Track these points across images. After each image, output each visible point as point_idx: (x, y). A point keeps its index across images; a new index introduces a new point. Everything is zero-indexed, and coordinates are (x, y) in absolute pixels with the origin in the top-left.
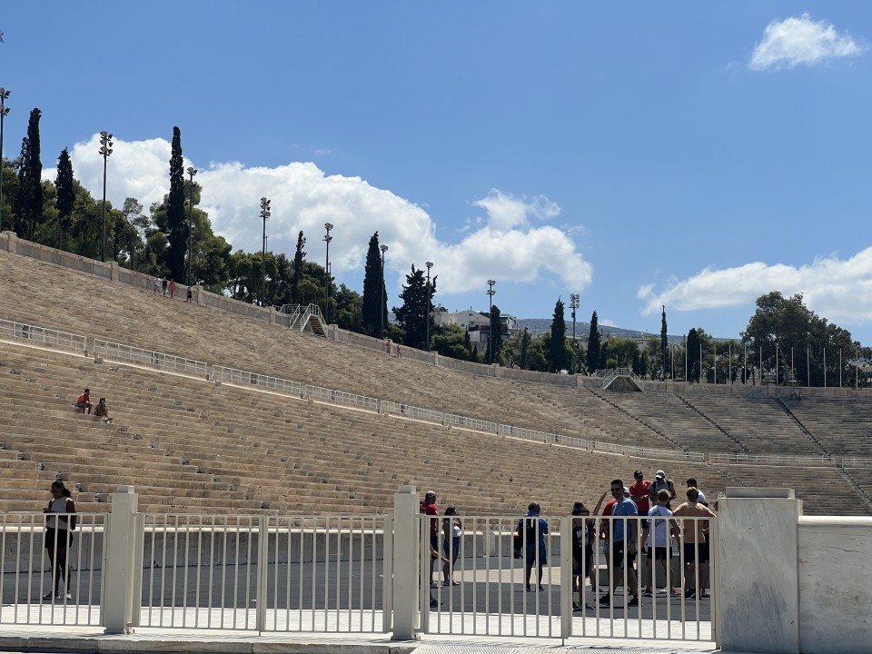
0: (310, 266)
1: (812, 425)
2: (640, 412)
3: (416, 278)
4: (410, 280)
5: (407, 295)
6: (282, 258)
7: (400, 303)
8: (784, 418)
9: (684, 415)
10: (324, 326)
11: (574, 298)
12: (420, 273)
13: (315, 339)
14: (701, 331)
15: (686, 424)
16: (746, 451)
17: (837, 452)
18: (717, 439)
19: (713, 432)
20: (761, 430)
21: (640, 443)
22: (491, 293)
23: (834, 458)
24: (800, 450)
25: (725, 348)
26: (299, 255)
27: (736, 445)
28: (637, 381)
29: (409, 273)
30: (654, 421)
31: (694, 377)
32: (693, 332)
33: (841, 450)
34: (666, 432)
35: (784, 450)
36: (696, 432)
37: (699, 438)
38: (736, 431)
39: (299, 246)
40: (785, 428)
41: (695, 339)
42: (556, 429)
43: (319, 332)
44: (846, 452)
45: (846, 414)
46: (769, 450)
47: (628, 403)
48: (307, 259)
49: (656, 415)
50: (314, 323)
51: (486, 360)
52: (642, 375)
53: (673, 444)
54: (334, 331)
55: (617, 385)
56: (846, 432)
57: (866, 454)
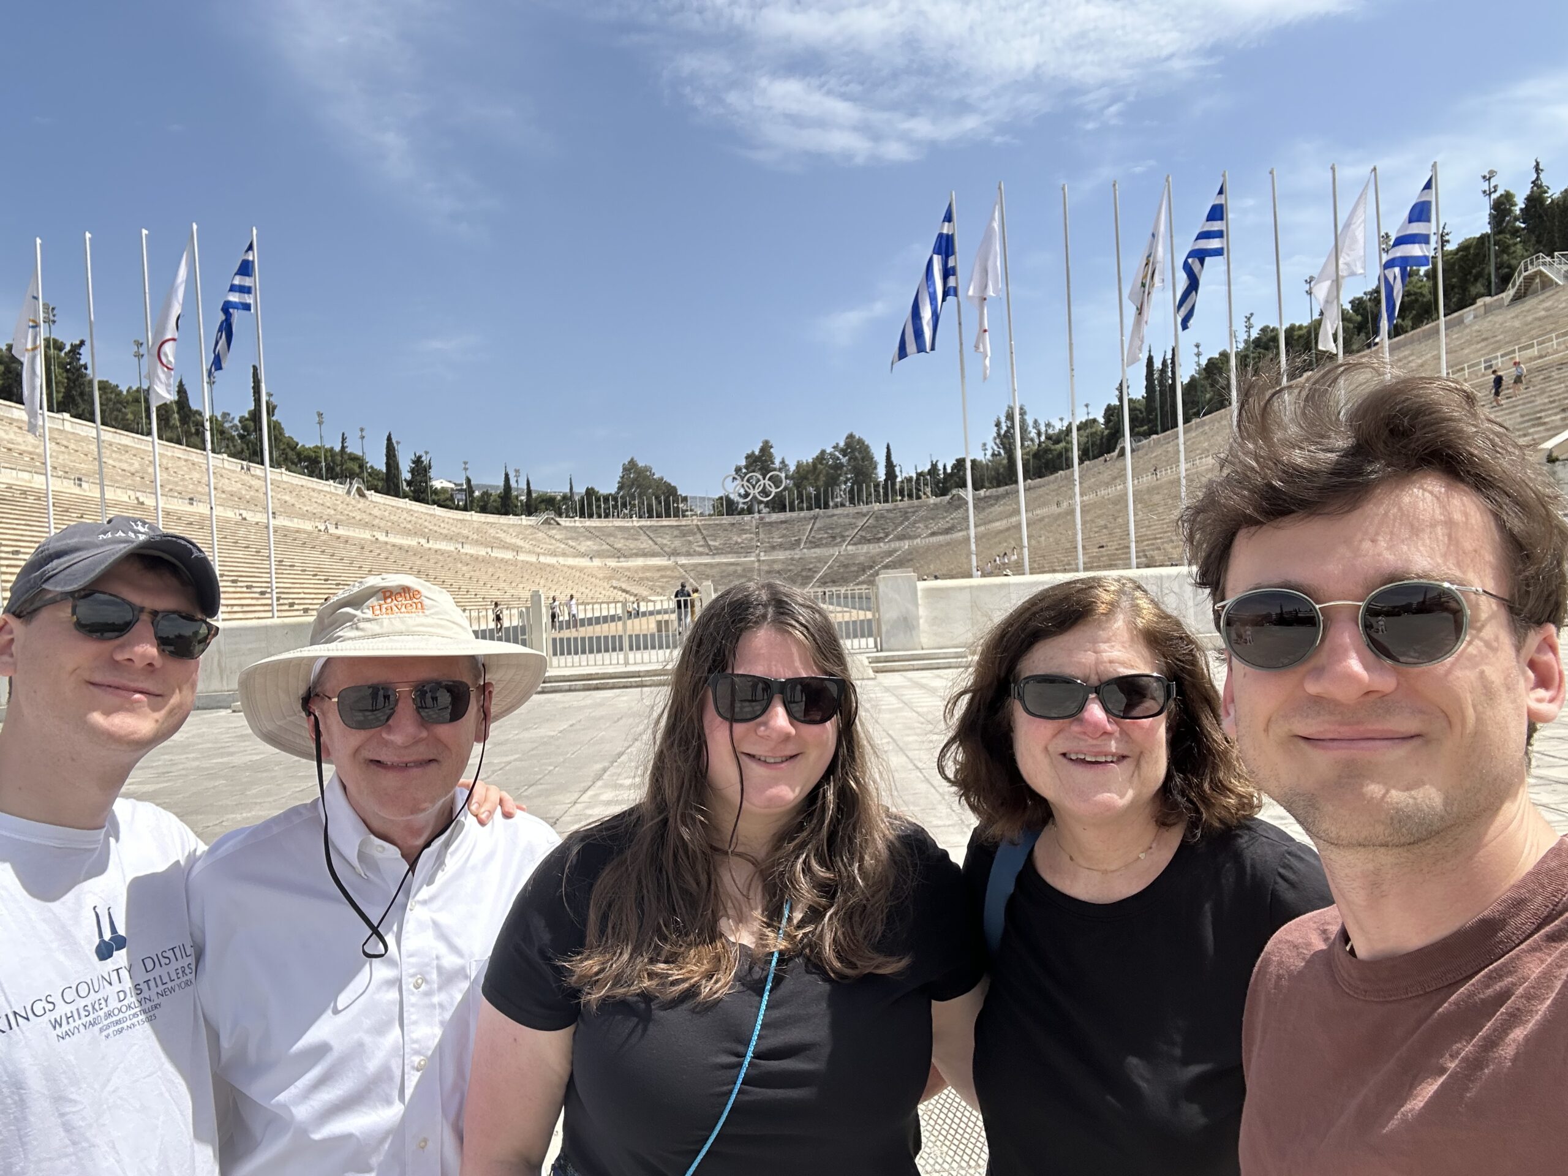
0: (350, 454)
1: (659, 540)
2: (562, 536)
3: (418, 461)
4: (414, 462)
5: (412, 471)
6: (332, 449)
7: (408, 476)
8: (644, 538)
9: (589, 539)
10: (366, 492)
11: (517, 471)
12: (420, 457)
13: (362, 500)
14: (592, 489)
15: (589, 543)
16: (625, 557)
17: (673, 554)
18: (608, 551)
19: (605, 547)
20: (632, 544)
21: (564, 555)
22: (466, 469)
23: (672, 559)
24: (654, 555)
25: (606, 499)
26: (343, 448)
27: (619, 554)
28: (558, 519)
29: (413, 457)
30: (571, 543)
31: (591, 516)
32: (588, 489)
33: (675, 553)
34: (578, 547)
35: (645, 554)
36: (595, 548)
37: (598, 551)
38: (618, 546)
39: (343, 443)
40: (645, 544)
41: (590, 492)
42: (517, 549)
43: (362, 495)
44: (678, 554)
45: (676, 533)
46: (637, 555)
47: (554, 531)
48: (348, 450)
49: (572, 538)
50: (359, 490)
51: (465, 509)
52: (560, 515)
53: (583, 555)
54: (372, 495)
55: (546, 522)
56: (677, 543)
57: (688, 554)
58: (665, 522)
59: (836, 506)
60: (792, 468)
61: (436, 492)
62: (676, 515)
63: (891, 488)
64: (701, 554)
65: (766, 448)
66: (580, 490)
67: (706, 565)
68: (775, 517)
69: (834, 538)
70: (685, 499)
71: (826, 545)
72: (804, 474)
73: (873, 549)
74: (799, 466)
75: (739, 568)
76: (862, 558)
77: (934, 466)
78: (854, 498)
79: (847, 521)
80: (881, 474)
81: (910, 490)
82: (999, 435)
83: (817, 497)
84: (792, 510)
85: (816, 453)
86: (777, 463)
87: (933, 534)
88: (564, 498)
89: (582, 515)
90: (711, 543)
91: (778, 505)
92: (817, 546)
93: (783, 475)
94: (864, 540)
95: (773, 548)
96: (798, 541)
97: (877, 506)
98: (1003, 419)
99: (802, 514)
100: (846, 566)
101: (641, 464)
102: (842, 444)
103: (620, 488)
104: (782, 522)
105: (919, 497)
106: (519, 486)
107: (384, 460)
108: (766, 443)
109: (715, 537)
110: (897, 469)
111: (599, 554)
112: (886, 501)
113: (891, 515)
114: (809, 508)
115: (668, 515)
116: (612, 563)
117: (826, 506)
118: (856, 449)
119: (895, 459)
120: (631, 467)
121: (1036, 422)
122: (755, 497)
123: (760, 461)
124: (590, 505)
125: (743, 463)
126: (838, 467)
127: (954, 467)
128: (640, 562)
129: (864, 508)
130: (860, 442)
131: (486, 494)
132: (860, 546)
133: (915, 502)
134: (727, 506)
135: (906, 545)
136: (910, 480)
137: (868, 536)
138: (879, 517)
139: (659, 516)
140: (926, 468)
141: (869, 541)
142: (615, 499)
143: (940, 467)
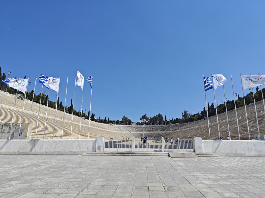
0: (83, 113)
1: (128, 129)
7: (91, 117)
8: (126, 128)
9: (117, 128)
11: (107, 117)
12: (93, 114)
13: (84, 120)
16: (122, 131)
19: (120, 129)
20: (124, 129)
21: (113, 130)
24: (127, 131)
25: (120, 121)
28: (113, 125)
30: (114, 128)
33: (130, 131)
39: (82, 111)
40: (126, 129)
41: (118, 120)
42: (106, 129)
46: (124, 131)
47: (112, 126)
50: (84, 118)
51: (99, 122)
52: (113, 124)
53: (116, 130)
54: (86, 119)
55: (111, 125)
56: (131, 129)
57: (132, 131)
58: (129, 126)
59: (157, 125)
60: (150, 118)
61: (95, 119)
62: (131, 125)
63: (166, 122)
64: (134, 131)
65: (145, 115)
66: (116, 120)
67: (135, 133)
68: (147, 126)
69: (156, 130)
70: (132, 122)
71: (155, 131)
72: (151, 119)
73: (163, 132)
74: (151, 118)
75: (141, 134)
76: (161, 134)
77: (173, 119)
78: (159, 124)
79: (158, 127)
80: (164, 120)
81: (169, 123)
82: (183, 115)
83: (154, 123)
84: (149, 125)
85: (154, 116)
86: (147, 118)
87: (173, 130)
88: (114, 121)
89: (116, 124)
90: (136, 130)
91: (147, 124)
92: (153, 131)
93: (148, 119)
94: (161, 131)
95: (146, 131)
96: (150, 130)
97: (163, 125)
98: (184, 113)
99: (151, 126)
100: (158, 135)
101: (126, 116)
102: (158, 115)
103: (122, 120)
104: (148, 127)
105: (170, 124)
106: (107, 119)
107: (88, 114)
108: (145, 114)
109: (137, 129)
110: (167, 119)
111: (119, 130)
112: (165, 124)
113: (165, 127)
114: (152, 125)
115: (130, 125)
116: (120, 132)
117: (155, 125)
118: (160, 116)
119: (166, 118)
120: (124, 117)
121: (189, 113)
122: (143, 123)
123: (144, 117)
124: (118, 122)
125: (142, 117)
126: (157, 118)
127: (176, 120)
128: (125, 132)
129: (161, 125)
130: (161, 115)
131: (102, 120)
132: (161, 132)
133: (170, 125)
134: (139, 124)
135: (168, 132)
136: (169, 121)
137: (162, 130)
138: (164, 127)
139: (128, 125)
140: (171, 119)
141: (162, 131)
142: (121, 122)
143: (174, 119)
